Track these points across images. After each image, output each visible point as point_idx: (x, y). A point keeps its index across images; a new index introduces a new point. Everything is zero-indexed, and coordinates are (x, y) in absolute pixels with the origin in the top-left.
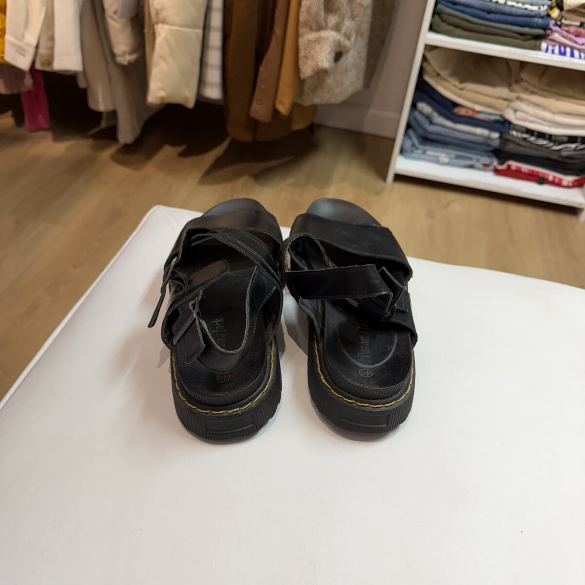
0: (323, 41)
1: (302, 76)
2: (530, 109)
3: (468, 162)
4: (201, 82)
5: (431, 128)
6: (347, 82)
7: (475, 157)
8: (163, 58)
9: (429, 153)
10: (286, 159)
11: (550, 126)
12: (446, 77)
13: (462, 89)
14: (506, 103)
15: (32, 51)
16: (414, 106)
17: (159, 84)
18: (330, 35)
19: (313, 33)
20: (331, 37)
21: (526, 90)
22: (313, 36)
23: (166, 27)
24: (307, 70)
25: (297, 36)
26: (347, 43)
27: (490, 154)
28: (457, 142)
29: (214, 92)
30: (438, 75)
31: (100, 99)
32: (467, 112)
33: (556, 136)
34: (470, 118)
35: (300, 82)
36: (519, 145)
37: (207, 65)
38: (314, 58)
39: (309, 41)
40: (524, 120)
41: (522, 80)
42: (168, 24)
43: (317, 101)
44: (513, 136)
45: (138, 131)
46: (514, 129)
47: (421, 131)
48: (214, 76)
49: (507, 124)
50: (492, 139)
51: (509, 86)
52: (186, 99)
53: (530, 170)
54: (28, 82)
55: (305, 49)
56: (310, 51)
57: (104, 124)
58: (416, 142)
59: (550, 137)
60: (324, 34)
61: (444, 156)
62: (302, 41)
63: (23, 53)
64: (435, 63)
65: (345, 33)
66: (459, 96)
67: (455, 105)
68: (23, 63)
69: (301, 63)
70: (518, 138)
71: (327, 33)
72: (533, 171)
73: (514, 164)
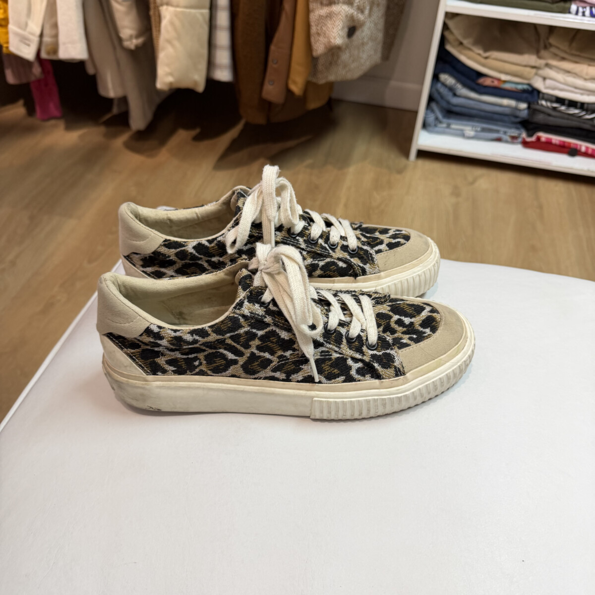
0: (335, 16)
1: (315, 54)
2: (560, 77)
3: (495, 135)
4: (211, 64)
5: (455, 101)
6: (364, 56)
7: (502, 129)
8: (169, 41)
9: (453, 126)
10: (303, 139)
11: (582, 94)
12: (470, 46)
13: (486, 58)
14: (534, 71)
15: (36, 40)
16: (436, 77)
17: (167, 70)
18: (342, 10)
19: (324, 8)
20: (343, 11)
21: (555, 56)
22: (324, 11)
23: (171, 9)
24: (319, 48)
25: (308, 11)
26: (361, 17)
27: (519, 126)
28: (482, 114)
29: (224, 75)
30: (461, 44)
31: (110, 85)
32: (493, 82)
33: (588, 104)
34: (496, 88)
35: (313, 61)
36: (549, 115)
37: (215, 46)
38: (327, 34)
39: (321, 17)
40: (554, 89)
41: (551, 45)
42: (172, 6)
43: (332, 78)
44: (542, 105)
45: (150, 116)
46: (543, 99)
47: (444, 104)
48: (223, 57)
49: (535, 93)
50: (520, 110)
51: (537, 53)
52: (196, 83)
53: (560, 141)
54: (37, 70)
55: (317, 26)
56: (321, 27)
57: (115, 110)
58: (440, 116)
59: (582, 106)
60: (335, 8)
61: (469, 129)
62: (313, 17)
63: (27, 42)
64: (457, 31)
65: (358, 5)
66: (484, 65)
67: (480, 75)
68: (28, 53)
69: (312, 40)
70: (548, 107)
71: (339, 7)
72: (564, 142)
73: (544, 136)
